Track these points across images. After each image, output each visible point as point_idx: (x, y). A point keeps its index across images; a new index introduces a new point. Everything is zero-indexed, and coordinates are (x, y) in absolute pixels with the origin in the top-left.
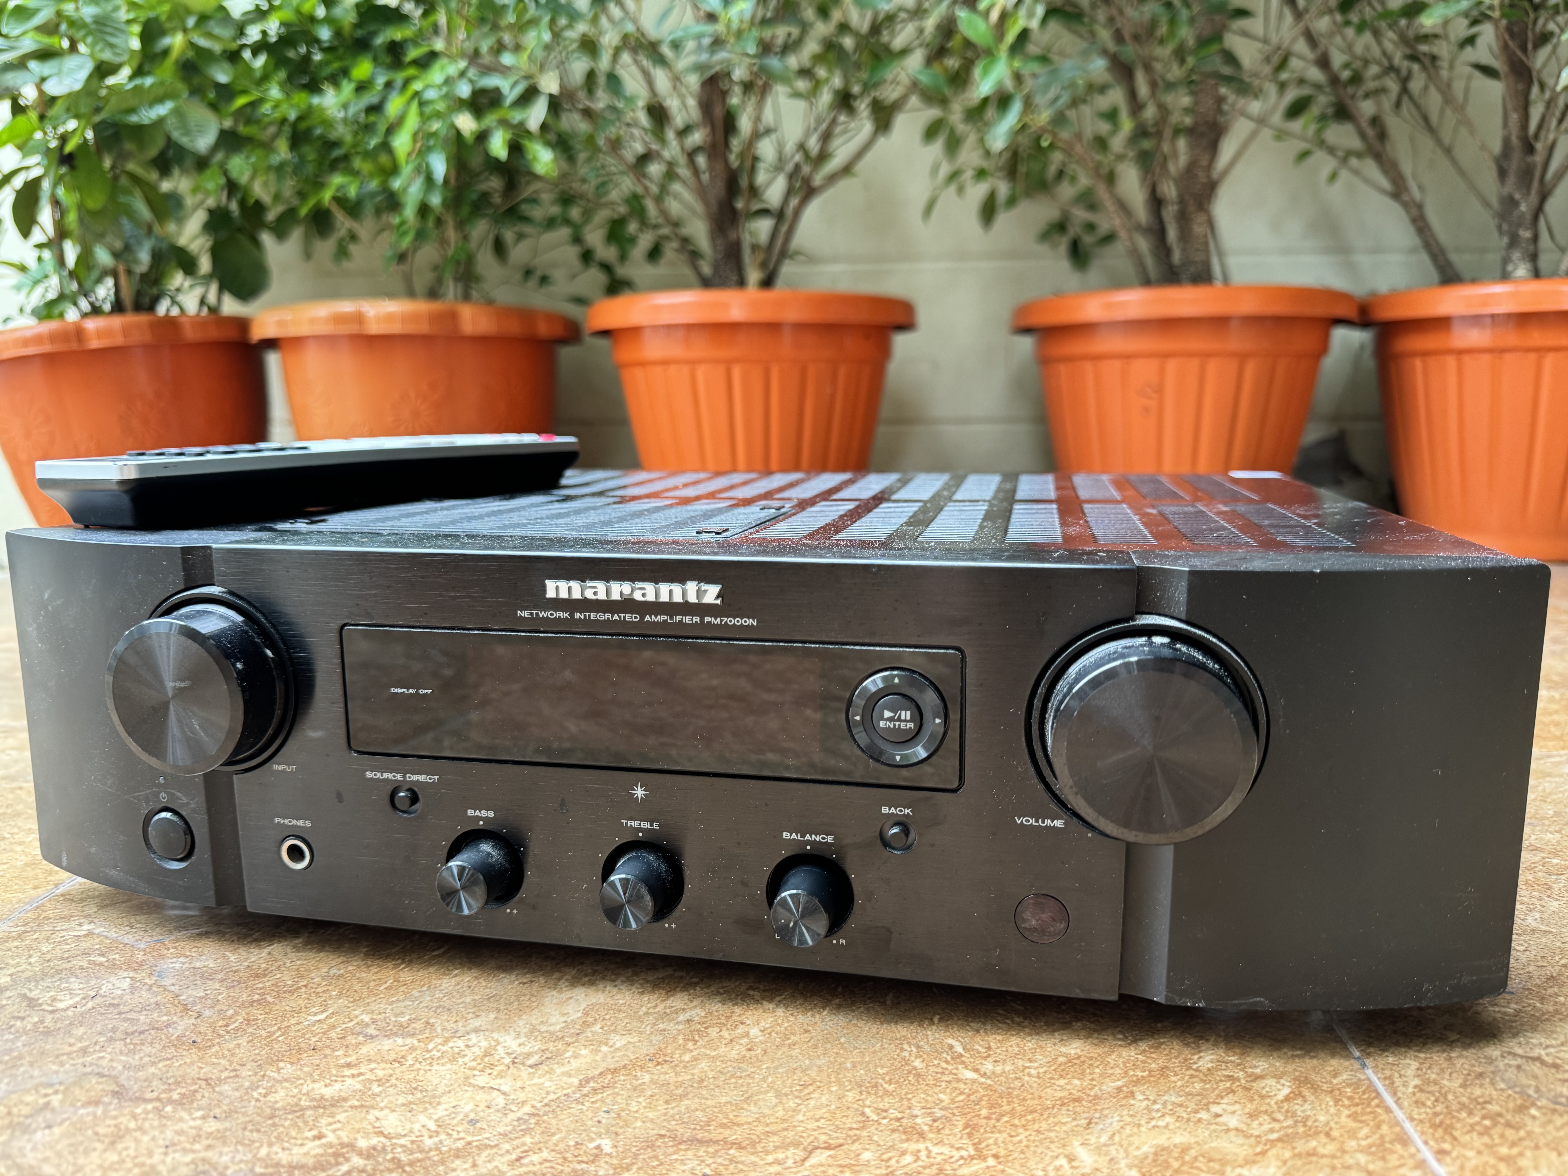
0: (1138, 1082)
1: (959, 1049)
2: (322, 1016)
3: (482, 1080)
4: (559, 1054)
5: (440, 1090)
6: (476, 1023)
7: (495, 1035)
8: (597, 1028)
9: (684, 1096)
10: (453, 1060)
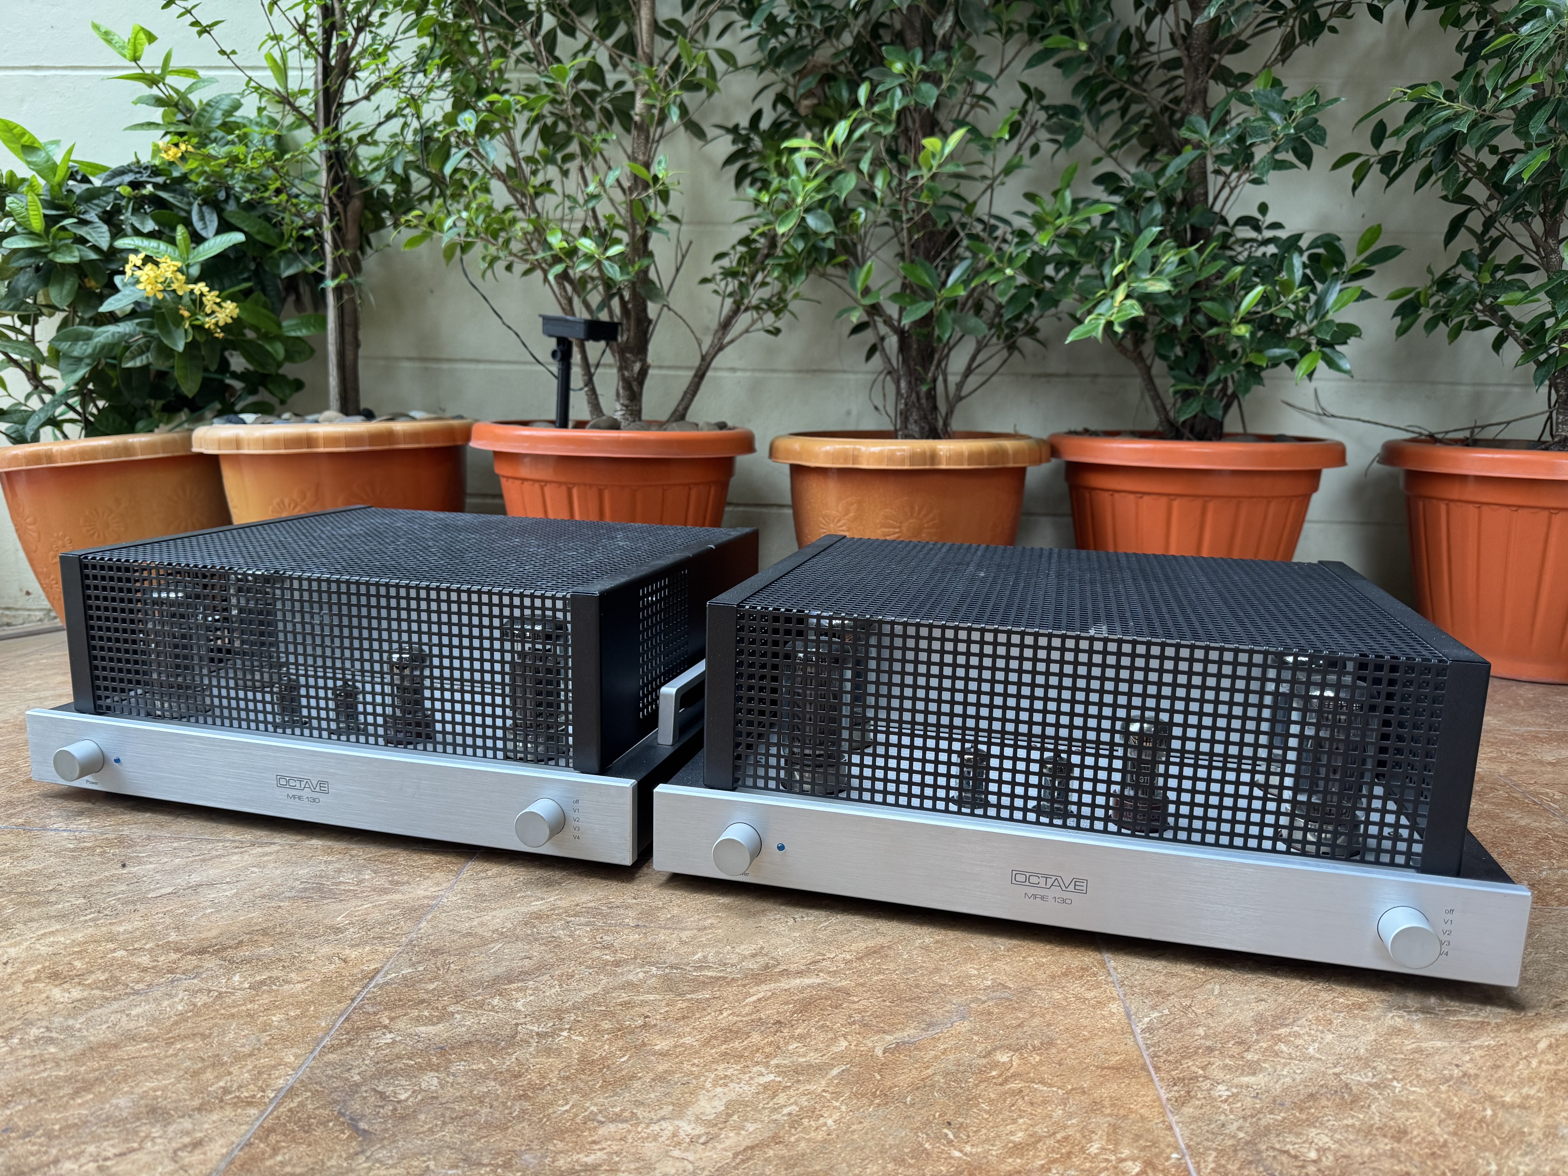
0: (1054, 1161)
1: (951, 1136)
2: (567, 1107)
3: (676, 1153)
4: (718, 1136)
5: (654, 1159)
6: (662, 1113)
7: (677, 1123)
8: (735, 1117)
9: (795, 1165)
10: (655, 1140)
